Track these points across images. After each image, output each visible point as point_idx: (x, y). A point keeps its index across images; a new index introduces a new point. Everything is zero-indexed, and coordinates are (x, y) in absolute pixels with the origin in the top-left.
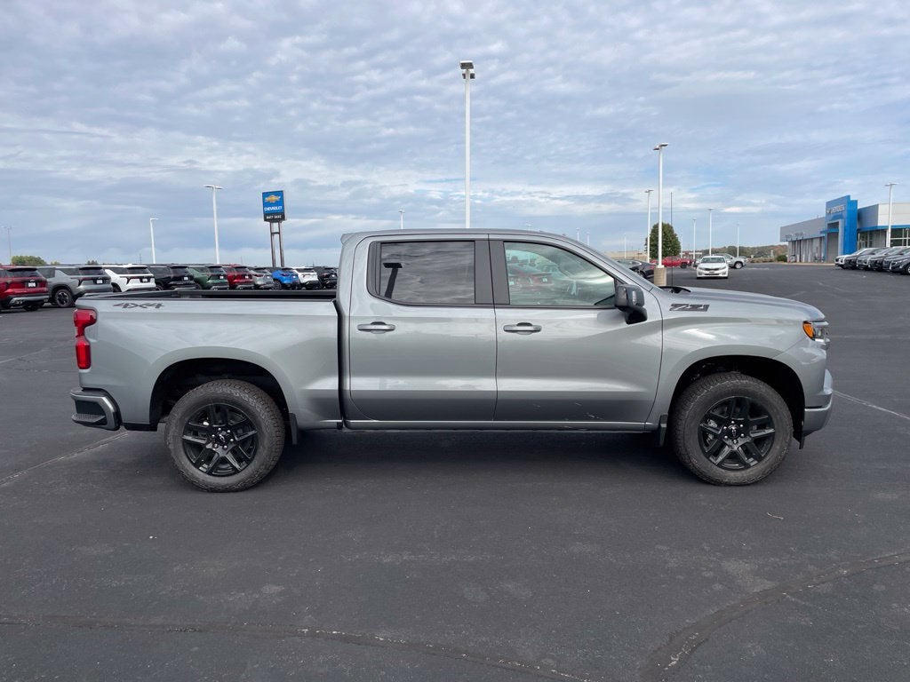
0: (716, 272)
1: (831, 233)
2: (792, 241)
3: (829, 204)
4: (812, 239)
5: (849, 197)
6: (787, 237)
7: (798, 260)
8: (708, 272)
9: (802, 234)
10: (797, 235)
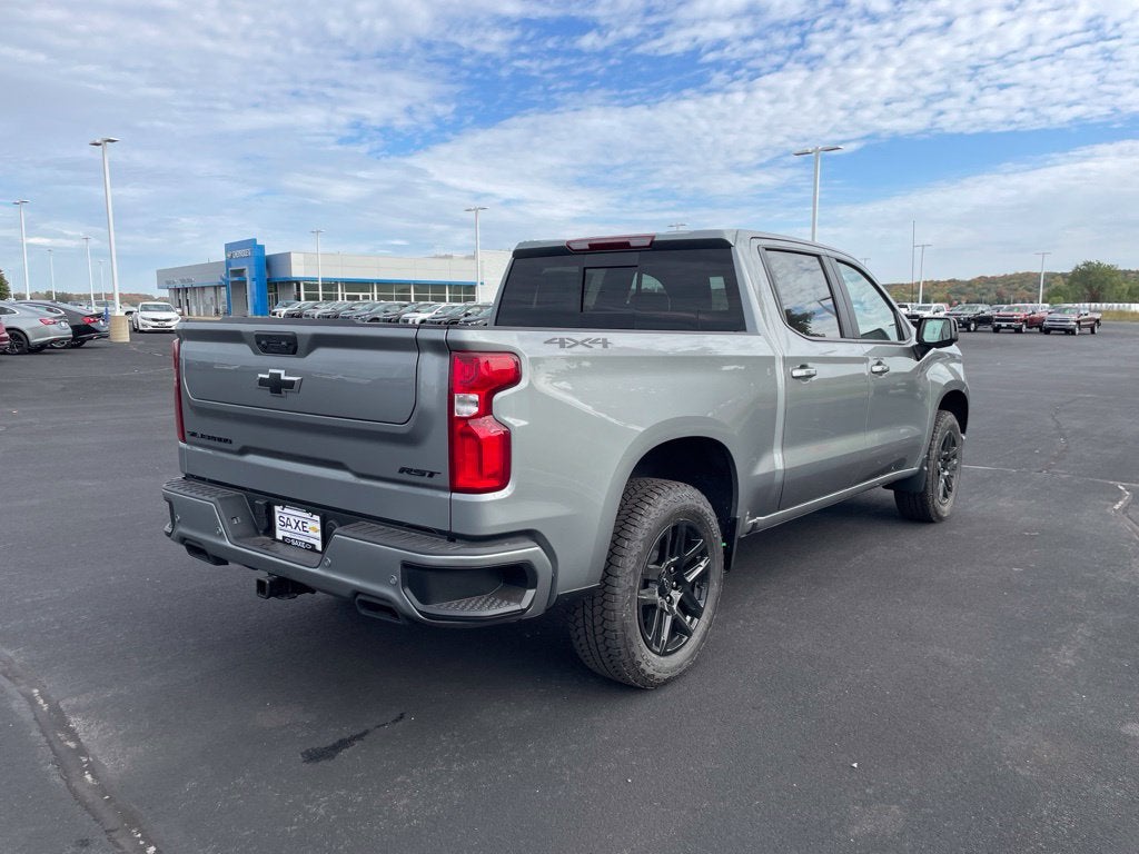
0: (167, 324)
1: (235, 281)
2: (175, 289)
3: (230, 247)
4: (203, 288)
5: (255, 240)
6: (168, 283)
7: (186, 313)
8: (156, 324)
9: (190, 281)
10: (183, 281)
